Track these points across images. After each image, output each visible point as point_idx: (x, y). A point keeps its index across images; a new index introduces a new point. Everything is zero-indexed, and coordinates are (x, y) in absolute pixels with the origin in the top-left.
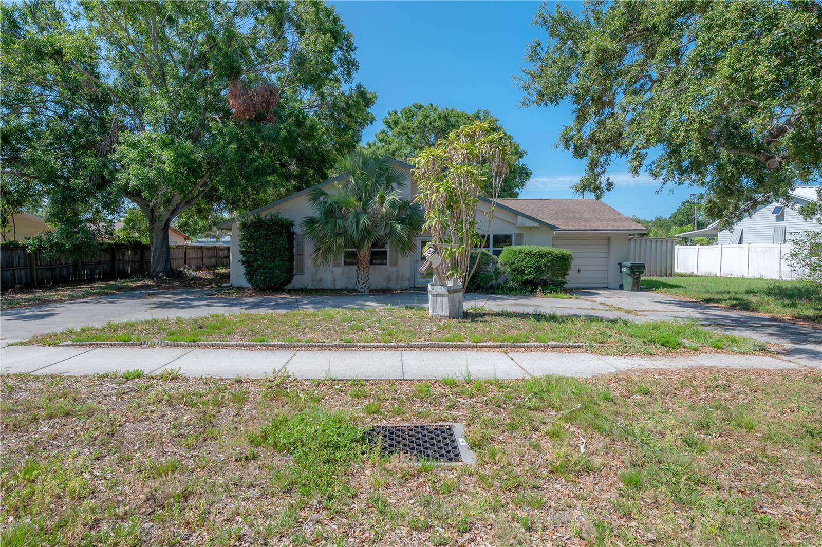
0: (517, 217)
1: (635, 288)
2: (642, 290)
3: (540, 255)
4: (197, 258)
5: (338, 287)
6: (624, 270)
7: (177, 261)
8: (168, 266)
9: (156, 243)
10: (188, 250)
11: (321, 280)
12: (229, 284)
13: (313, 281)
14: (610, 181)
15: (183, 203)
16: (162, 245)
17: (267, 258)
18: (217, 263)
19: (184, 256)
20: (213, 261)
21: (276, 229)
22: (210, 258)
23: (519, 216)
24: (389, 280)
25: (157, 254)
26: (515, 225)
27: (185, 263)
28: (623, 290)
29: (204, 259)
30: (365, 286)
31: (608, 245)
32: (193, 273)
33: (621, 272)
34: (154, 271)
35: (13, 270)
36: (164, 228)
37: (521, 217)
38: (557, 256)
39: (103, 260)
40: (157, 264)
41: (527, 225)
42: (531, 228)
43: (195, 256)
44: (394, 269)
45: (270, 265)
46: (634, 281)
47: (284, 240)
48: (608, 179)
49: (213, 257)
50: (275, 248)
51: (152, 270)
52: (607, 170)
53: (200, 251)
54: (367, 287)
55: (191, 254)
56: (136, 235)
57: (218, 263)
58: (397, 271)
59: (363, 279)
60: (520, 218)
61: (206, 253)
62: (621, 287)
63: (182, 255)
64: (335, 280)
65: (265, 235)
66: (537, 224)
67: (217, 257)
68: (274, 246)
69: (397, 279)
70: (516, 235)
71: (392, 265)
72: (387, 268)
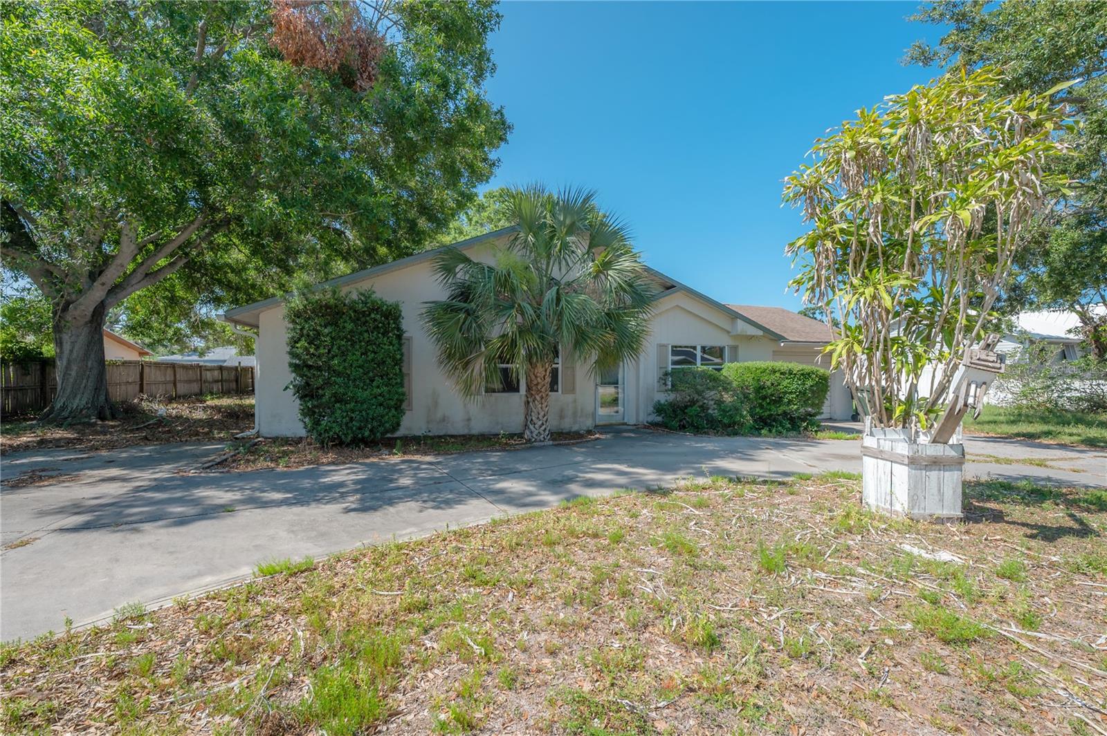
4: (165, 383)
5: (475, 432)
7: (123, 387)
8: (102, 398)
9: (71, 351)
10: (146, 370)
11: (444, 419)
12: (254, 432)
13: (428, 422)
15: (139, 275)
16: (86, 357)
17: (355, 380)
18: (201, 390)
19: (138, 380)
20: (195, 388)
21: (375, 320)
22: (190, 381)
24: (562, 417)
25: (73, 373)
26: (728, 332)
27: (141, 391)
29: (178, 385)
32: (161, 409)
34: (63, 408)
36: (91, 322)
37: (742, 322)
40: (74, 395)
41: (745, 333)
42: (751, 337)
43: (160, 378)
44: (570, 397)
45: (361, 394)
47: (391, 343)
49: (194, 381)
50: (373, 360)
51: (58, 405)
53: (170, 371)
54: (546, 433)
55: (151, 375)
56: (30, 339)
57: (204, 390)
58: (575, 401)
59: (540, 417)
61: (181, 375)
62: (855, 418)
63: (134, 376)
64: (469, 420)
65: (352, 331)
66: (760, 333)
67: (201, 380)
68: (371, 356)
69: (575, 415)
70: (730, 347)
71: (565, 392)
72: (559, 396)
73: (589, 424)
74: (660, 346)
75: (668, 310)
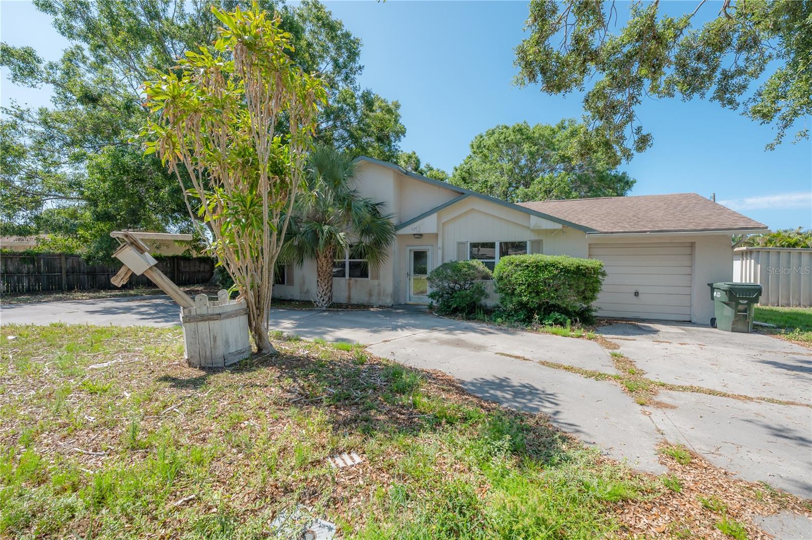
0: (530, 217)
1: (740, 327)
2: (756, 329)
3: (537, 266)
6: (717, 294)
14: (644, 132)
23: (532, 216)
26: (529, 228)
28: (716, 327)
30: (323, 300)
31: (691, 254)
33: (712, 298)
35: (108, 275)
37: (536, 218)
38: (566, 271)
39: (202, 270)
41: (544, 227)
42: (553, 231)
44: (376, 282)
46: (736, 316)
48: (639, 129)
52: (636, 113)
54: (325, 302)
60: (533, 219)
62: (713, 323)
66: (559, 226)
69: (379, 294)
70: (533, 242)
71: (373, 278)
72: (368, 281)
73: (389, 301)
74: (459, 244)
75: (466, 213)
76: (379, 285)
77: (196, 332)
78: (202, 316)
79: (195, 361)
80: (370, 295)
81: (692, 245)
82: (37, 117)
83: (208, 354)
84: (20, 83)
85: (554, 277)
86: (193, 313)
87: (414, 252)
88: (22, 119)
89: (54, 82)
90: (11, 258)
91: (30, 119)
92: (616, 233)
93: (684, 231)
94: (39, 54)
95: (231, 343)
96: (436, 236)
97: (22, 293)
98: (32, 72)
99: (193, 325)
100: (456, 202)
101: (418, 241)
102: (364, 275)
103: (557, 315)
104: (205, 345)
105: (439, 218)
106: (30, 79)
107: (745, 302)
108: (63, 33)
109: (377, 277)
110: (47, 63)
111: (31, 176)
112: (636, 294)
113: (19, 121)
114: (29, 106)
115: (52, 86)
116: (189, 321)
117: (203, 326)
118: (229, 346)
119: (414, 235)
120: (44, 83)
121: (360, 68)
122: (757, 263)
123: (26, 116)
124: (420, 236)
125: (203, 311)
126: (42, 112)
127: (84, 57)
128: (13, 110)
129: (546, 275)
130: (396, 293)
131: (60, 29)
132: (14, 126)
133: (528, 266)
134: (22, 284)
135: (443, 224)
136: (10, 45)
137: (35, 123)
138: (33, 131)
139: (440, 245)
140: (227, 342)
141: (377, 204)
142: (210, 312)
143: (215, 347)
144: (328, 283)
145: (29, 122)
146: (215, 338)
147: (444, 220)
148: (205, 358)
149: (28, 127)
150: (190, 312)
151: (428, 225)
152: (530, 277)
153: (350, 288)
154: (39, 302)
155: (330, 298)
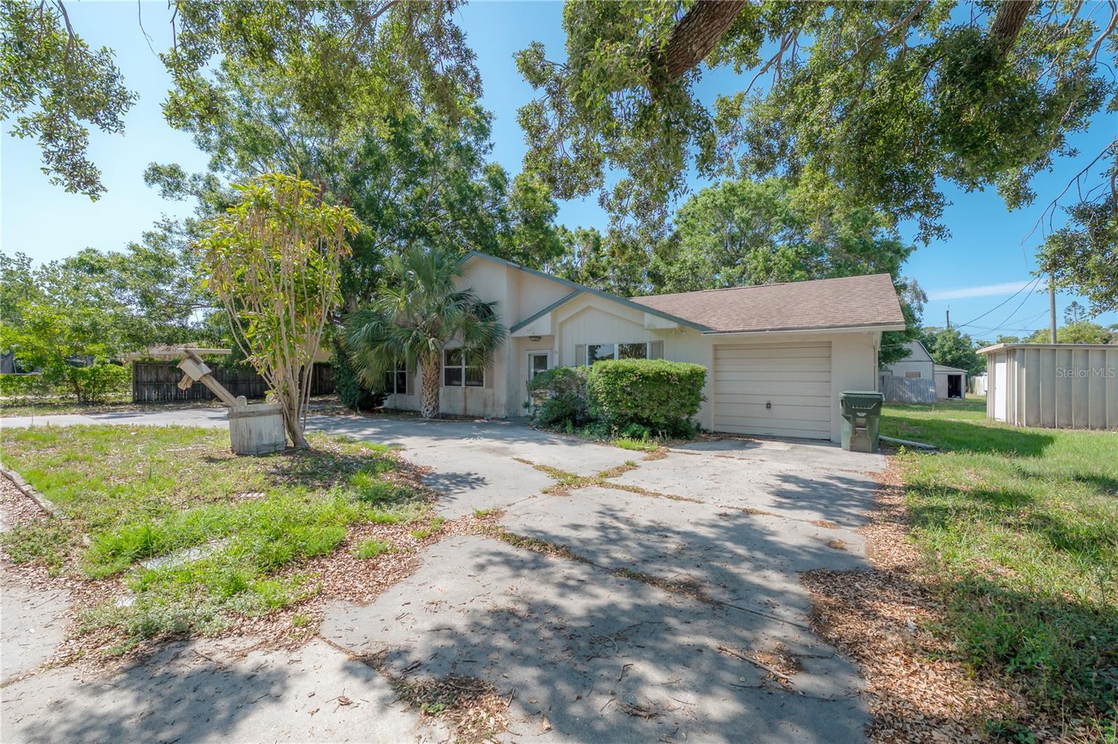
0: (644, 315)
1: (860, 445)
23: (646, 314)
31: (828, 357)
44: (489, 391)
46: (855, 432)
69: (493, 405)
70: (653, 344)
71: (487, 387)
72: (483, 390)
73: (502, 413)
74: (578, 347)
75: (583, 311)
76: (493, 394)
77: (237, 426)
78: (241, 413)
79: (236, 449)
80: (485, 406)
81: (829, 345)
82: (184, 228)
83: (246, 444)
84: (169, 198)
85: (633, 383)
86: (235, 411)
87: (535, 357)
88: (170, 230)
89: (197, 193)
90: (161, 367)
91: (178, 231)
92: (735, 332)
93: (808, 328)
94: (183, 169)
95: (264, 435)
96: (552, 337)
97: (169, 402)
98: (178, 187)
99: (235, 420)
100: (571, 297)
101: (536, 344)
102: (480, 382)
103: (635, 427)
104: (243, 437)
105: (554, 319)
106: (178, 193)
107: (864, 414)
108: (201, 148)
109: (491, 386)
110: (191, 175)
111: (183, 284)
112: (769, 406)
113: (168, 234)
114: (177, 218)
115: (195, 198)
116: (232, 418)
117: (242, 421)
118: (262, 439)
119: (531, 337)
120: (189, 196)
121: (491, 146)
122: (1022, 365)
123: (174, 228)
124: (539, 338)
125: (242, 409)
126: (189, 222)
127: (229, 160)
128: (163, 223)
129: (625, 382)
130: (510, 404)
131: (199, 144)
132: (164, 239)
133: (607, 372)
134: (171, 392)
135: (561, 324)
136: (159, 164)
137: (182, 233)
138: (180, 242)
139: (556, 348)
140: (260, 436)
141: (490, 304)
142: (247, 410)
143: (250, 439)
144: (432, 391)
145: (177, 233)
146: (250, 431)
147: (561, 319)
148: (244, 447)
149: (176, 238)
150: (233, 410)
151: (543, 326)
152: (609, 384)
153: (466, 398)
154: (179, 409)
155: (436, 407)
